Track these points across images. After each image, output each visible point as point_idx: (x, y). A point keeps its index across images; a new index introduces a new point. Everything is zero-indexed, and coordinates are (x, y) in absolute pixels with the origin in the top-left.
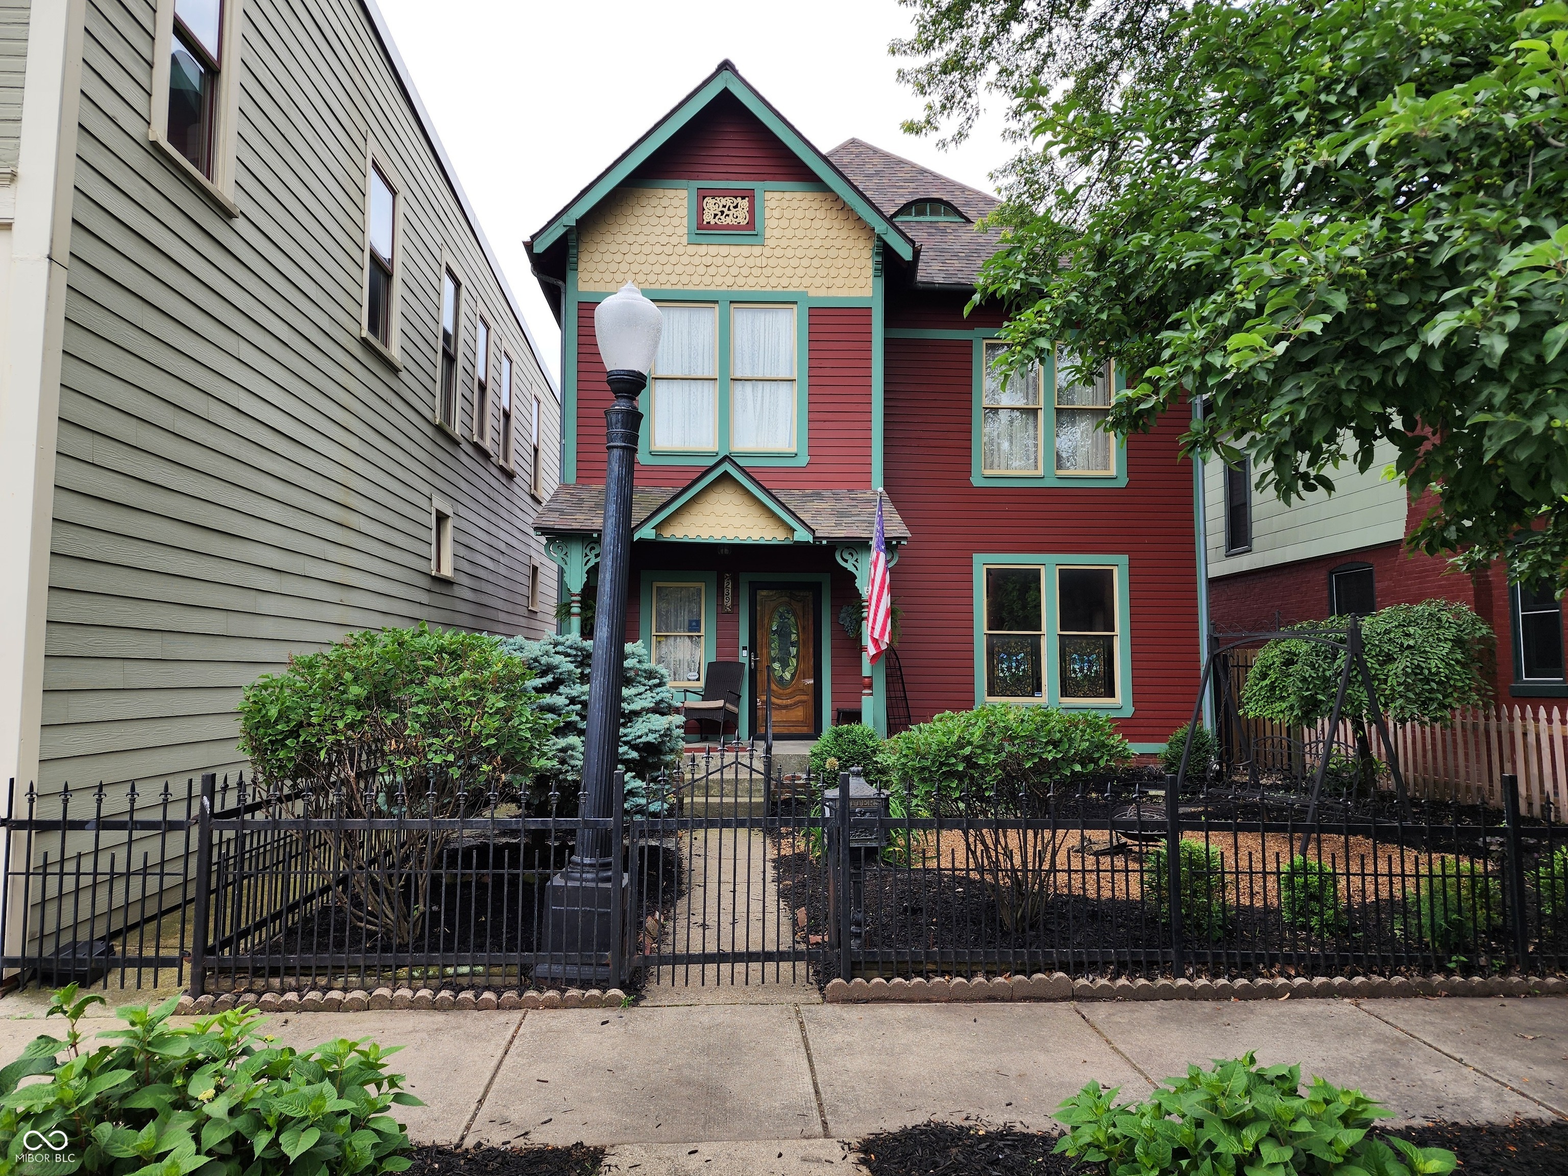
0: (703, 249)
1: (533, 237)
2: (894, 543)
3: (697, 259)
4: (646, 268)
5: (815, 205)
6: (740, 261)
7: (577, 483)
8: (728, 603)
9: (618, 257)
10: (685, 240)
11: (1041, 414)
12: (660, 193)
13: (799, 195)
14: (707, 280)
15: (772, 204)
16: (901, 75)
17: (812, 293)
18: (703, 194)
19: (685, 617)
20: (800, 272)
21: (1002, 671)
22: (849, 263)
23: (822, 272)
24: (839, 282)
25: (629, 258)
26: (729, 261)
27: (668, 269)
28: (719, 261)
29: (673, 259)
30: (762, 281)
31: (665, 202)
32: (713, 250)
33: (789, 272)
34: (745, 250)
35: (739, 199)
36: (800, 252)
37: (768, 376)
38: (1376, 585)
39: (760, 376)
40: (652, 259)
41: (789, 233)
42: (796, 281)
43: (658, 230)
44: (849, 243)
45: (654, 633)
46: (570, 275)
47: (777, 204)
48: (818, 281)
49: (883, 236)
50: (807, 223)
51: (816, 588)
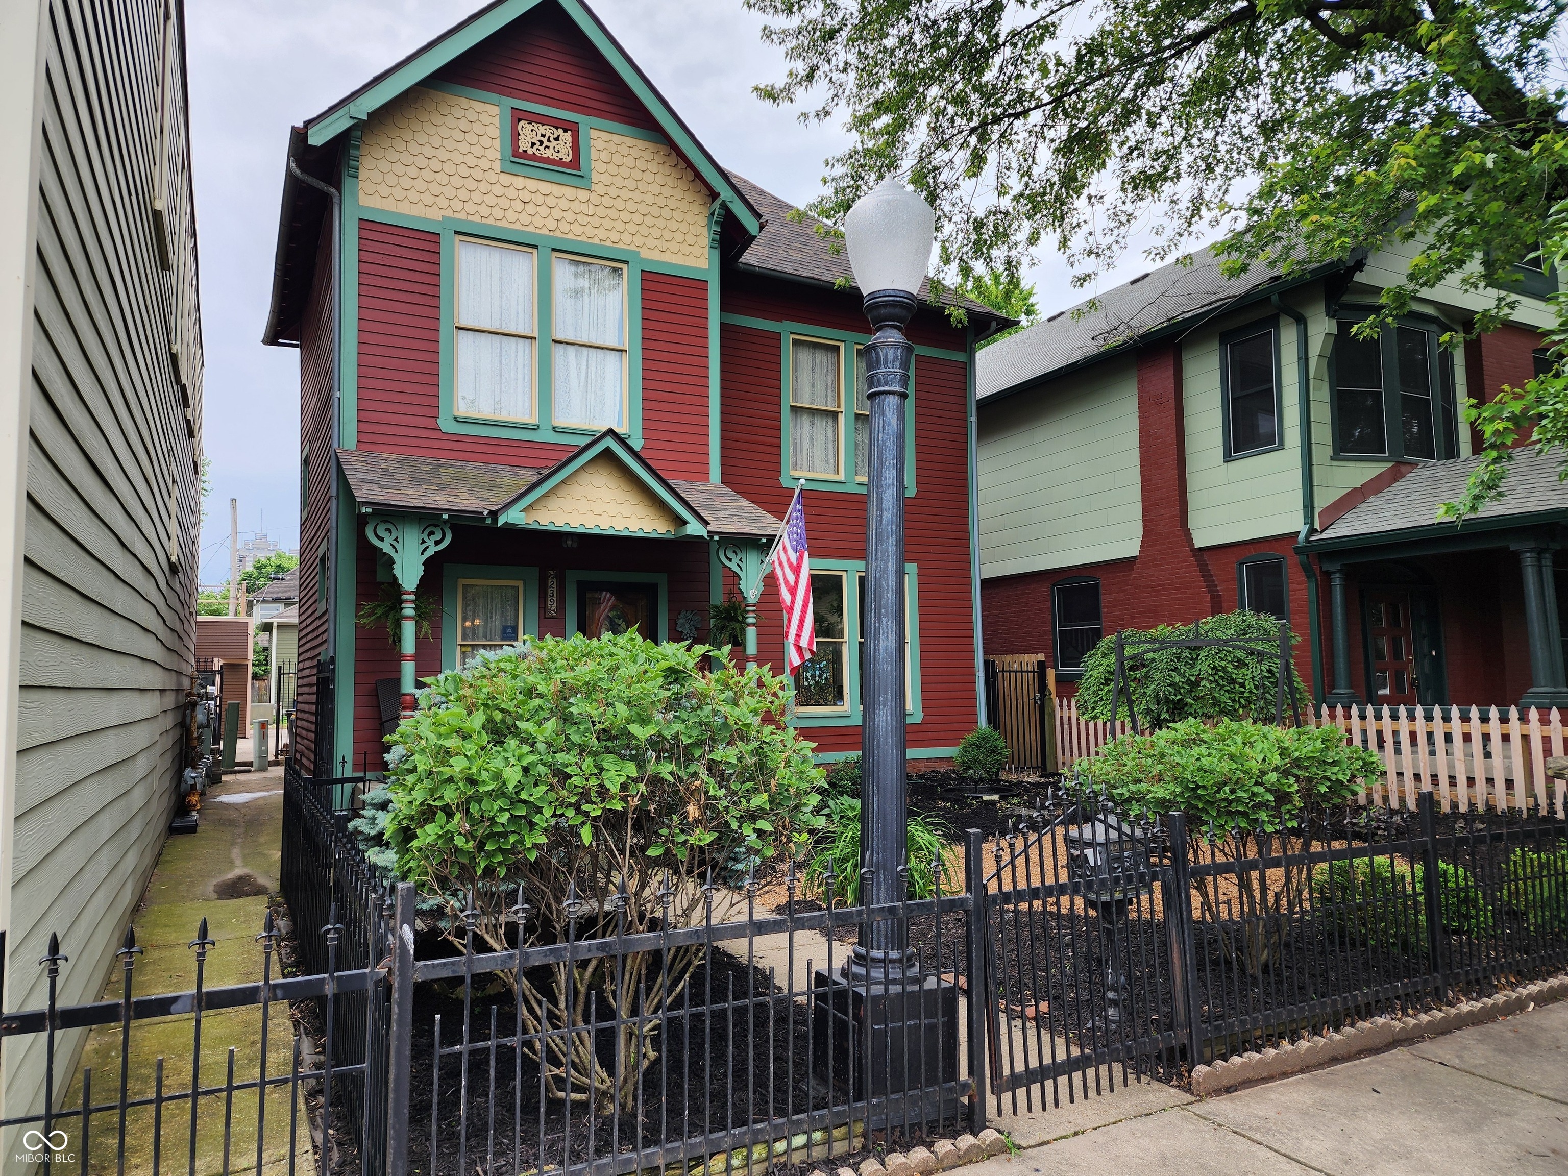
0: (519, 182)
1: (308, 123)
3: (512, 193)
4: (449, 191)
5: (647, 155)
6: (564, 204)
7: (358, 449)
8: (552, 605)
9: (413, 171)
10: (497, 166)
11: (842, 419)
12: (464, 102)
13: (629, 141)
14: (524, 218)
15: (599, 144)
17: (645, 254)
18: (518, 116)
19: (497, 623)
20: (632, 228)
21: (807, 679)
22: (683, 227)
23: (656, 233)
24: (674, 247)
25: (427, 174)
26: (551, 201)
27: (477, 198)
28: (539, 199)
29: (483, 187)
30: (590, 231)
31: (471, 115)
32: (532, 184)
33: (619, 226)
34: (569, 192)
35: (560, 131)
36: (631, 206)
37: (594, 343)
38: (1102, 597)
39: (584, 340)
40: (456, 181)
41: (619, 182)
42: (627, 238)
43: (464, 148)
44: (684, 206)
45: (459, 642)
46: (348, 182)
47: (604, 145)
48: (651, 243)
49: (729, 204)
50: (638, 175)
51: (651, 591)
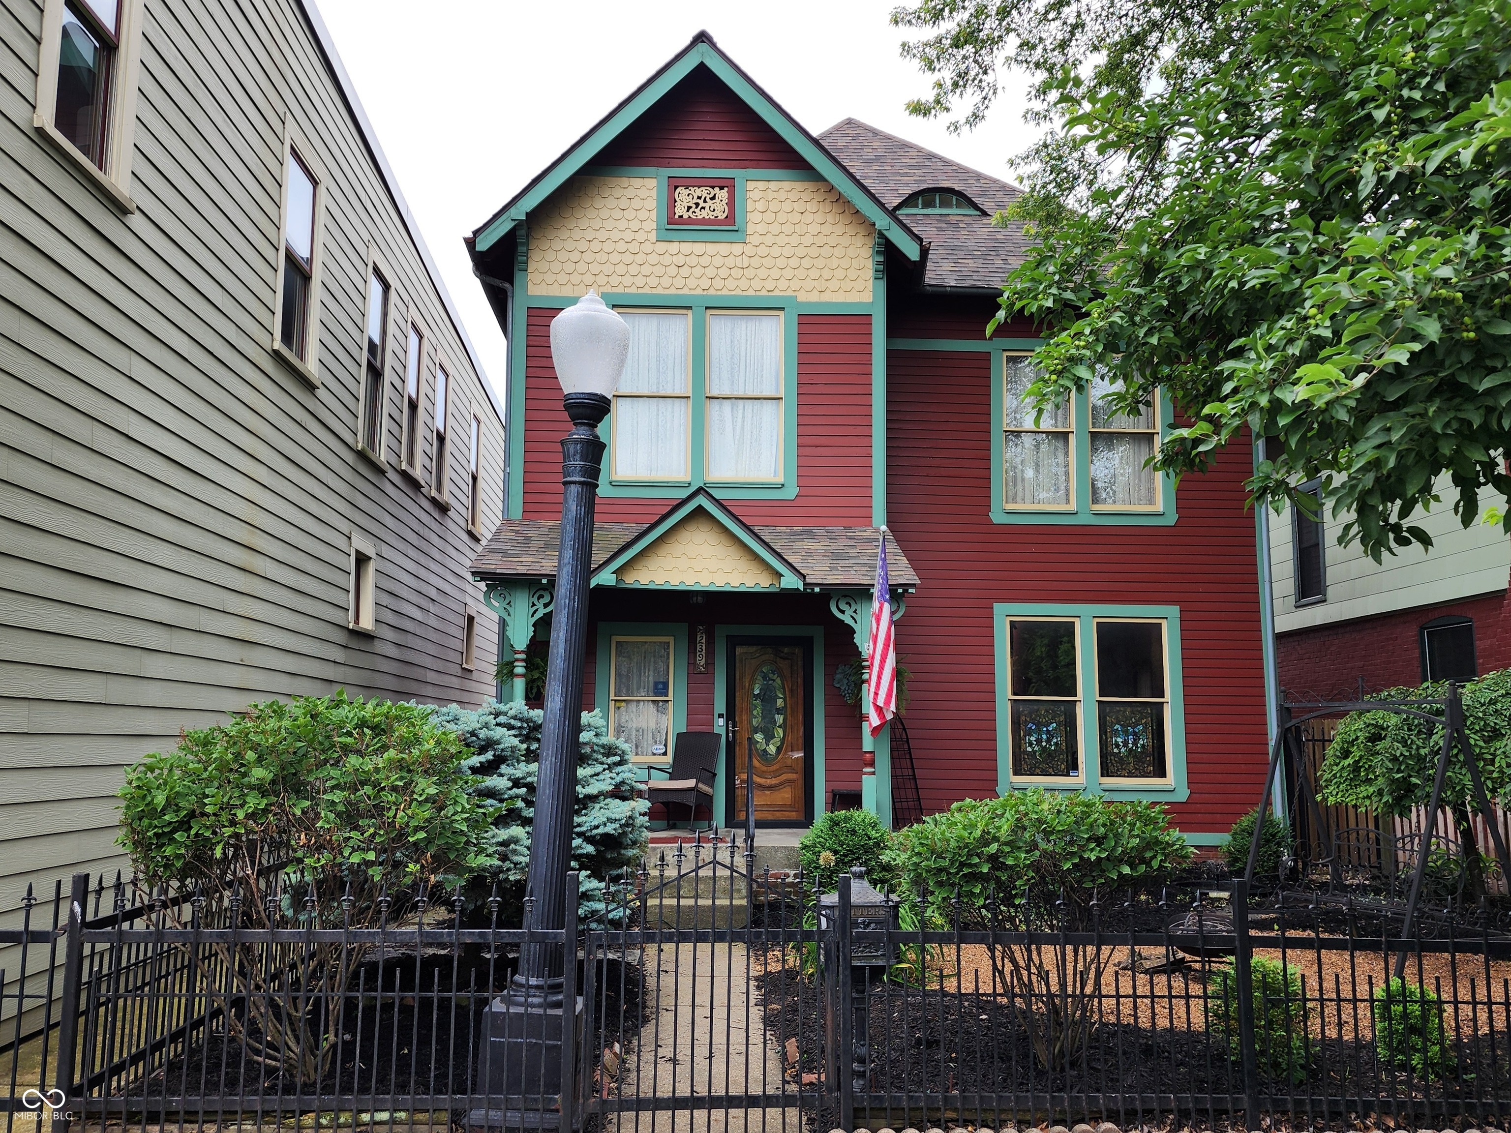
0: (674, 247)
1: (476, 233)
2: (900, 591)
3: (667, 259)
4: (608, 269)
5: (806, 196)
6: (718, 261)
7: (524, 518)
8: (701, 661)
9: (575, 256)
10: (653, 236)
11: (1072, 439)
12: (625, 182)
13: (787, 185)
14: (679, 282)
15: (754, 195)
16: (906, 48)
17: (802, 297)
18: (674, 184)
19: (650, 678)
20: (788, 273)
21: (1031, 744)
22: (845, 263)
23: (814, 273)
24: (834, 285)
25: (588, 257)
26: (705, 261)
27: (633, 269)
28: (693, 260)
29: (640, 258)
30: (744, 284)
31: (630, 192)
32: (686, 248)
33: (775, 273)
34: (724, 248)
35: (717, 189)
36: (787, 251)
37: (750, 394)
38: (1477, 643)
39: (741, 394)
40: (615, 258)
41: (775, 228)
42: (783, 284)
43: (622, 225)
44: (846, 240)
45: (612, 697)
46: (518, 276)
47: (761, 194)
48: (809, 284)
49: (885, 232)
50: (796, 217)
51: (807, 644)
